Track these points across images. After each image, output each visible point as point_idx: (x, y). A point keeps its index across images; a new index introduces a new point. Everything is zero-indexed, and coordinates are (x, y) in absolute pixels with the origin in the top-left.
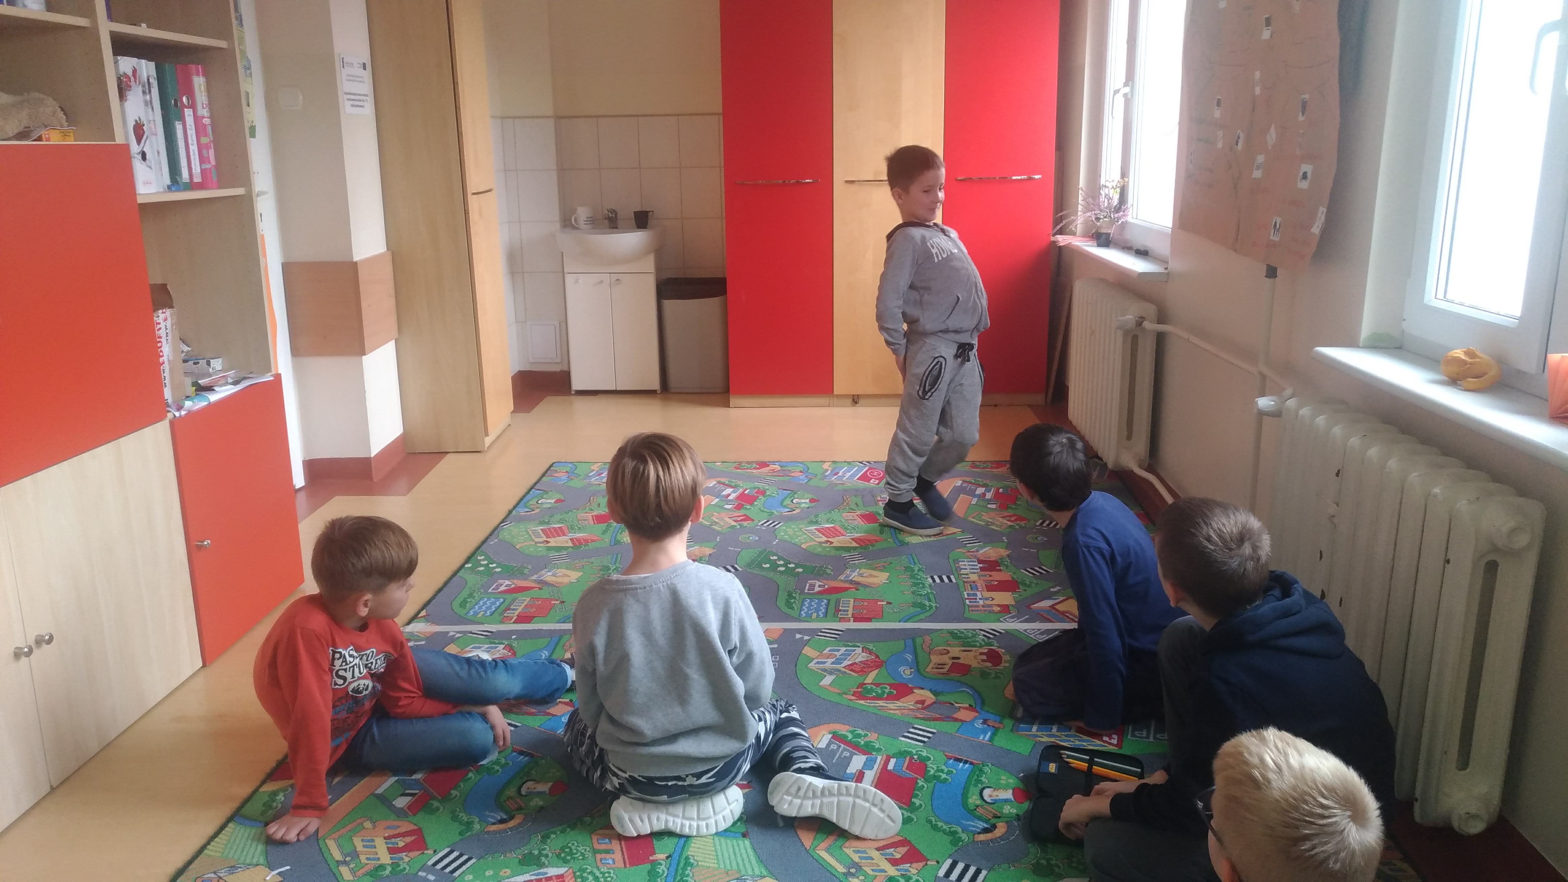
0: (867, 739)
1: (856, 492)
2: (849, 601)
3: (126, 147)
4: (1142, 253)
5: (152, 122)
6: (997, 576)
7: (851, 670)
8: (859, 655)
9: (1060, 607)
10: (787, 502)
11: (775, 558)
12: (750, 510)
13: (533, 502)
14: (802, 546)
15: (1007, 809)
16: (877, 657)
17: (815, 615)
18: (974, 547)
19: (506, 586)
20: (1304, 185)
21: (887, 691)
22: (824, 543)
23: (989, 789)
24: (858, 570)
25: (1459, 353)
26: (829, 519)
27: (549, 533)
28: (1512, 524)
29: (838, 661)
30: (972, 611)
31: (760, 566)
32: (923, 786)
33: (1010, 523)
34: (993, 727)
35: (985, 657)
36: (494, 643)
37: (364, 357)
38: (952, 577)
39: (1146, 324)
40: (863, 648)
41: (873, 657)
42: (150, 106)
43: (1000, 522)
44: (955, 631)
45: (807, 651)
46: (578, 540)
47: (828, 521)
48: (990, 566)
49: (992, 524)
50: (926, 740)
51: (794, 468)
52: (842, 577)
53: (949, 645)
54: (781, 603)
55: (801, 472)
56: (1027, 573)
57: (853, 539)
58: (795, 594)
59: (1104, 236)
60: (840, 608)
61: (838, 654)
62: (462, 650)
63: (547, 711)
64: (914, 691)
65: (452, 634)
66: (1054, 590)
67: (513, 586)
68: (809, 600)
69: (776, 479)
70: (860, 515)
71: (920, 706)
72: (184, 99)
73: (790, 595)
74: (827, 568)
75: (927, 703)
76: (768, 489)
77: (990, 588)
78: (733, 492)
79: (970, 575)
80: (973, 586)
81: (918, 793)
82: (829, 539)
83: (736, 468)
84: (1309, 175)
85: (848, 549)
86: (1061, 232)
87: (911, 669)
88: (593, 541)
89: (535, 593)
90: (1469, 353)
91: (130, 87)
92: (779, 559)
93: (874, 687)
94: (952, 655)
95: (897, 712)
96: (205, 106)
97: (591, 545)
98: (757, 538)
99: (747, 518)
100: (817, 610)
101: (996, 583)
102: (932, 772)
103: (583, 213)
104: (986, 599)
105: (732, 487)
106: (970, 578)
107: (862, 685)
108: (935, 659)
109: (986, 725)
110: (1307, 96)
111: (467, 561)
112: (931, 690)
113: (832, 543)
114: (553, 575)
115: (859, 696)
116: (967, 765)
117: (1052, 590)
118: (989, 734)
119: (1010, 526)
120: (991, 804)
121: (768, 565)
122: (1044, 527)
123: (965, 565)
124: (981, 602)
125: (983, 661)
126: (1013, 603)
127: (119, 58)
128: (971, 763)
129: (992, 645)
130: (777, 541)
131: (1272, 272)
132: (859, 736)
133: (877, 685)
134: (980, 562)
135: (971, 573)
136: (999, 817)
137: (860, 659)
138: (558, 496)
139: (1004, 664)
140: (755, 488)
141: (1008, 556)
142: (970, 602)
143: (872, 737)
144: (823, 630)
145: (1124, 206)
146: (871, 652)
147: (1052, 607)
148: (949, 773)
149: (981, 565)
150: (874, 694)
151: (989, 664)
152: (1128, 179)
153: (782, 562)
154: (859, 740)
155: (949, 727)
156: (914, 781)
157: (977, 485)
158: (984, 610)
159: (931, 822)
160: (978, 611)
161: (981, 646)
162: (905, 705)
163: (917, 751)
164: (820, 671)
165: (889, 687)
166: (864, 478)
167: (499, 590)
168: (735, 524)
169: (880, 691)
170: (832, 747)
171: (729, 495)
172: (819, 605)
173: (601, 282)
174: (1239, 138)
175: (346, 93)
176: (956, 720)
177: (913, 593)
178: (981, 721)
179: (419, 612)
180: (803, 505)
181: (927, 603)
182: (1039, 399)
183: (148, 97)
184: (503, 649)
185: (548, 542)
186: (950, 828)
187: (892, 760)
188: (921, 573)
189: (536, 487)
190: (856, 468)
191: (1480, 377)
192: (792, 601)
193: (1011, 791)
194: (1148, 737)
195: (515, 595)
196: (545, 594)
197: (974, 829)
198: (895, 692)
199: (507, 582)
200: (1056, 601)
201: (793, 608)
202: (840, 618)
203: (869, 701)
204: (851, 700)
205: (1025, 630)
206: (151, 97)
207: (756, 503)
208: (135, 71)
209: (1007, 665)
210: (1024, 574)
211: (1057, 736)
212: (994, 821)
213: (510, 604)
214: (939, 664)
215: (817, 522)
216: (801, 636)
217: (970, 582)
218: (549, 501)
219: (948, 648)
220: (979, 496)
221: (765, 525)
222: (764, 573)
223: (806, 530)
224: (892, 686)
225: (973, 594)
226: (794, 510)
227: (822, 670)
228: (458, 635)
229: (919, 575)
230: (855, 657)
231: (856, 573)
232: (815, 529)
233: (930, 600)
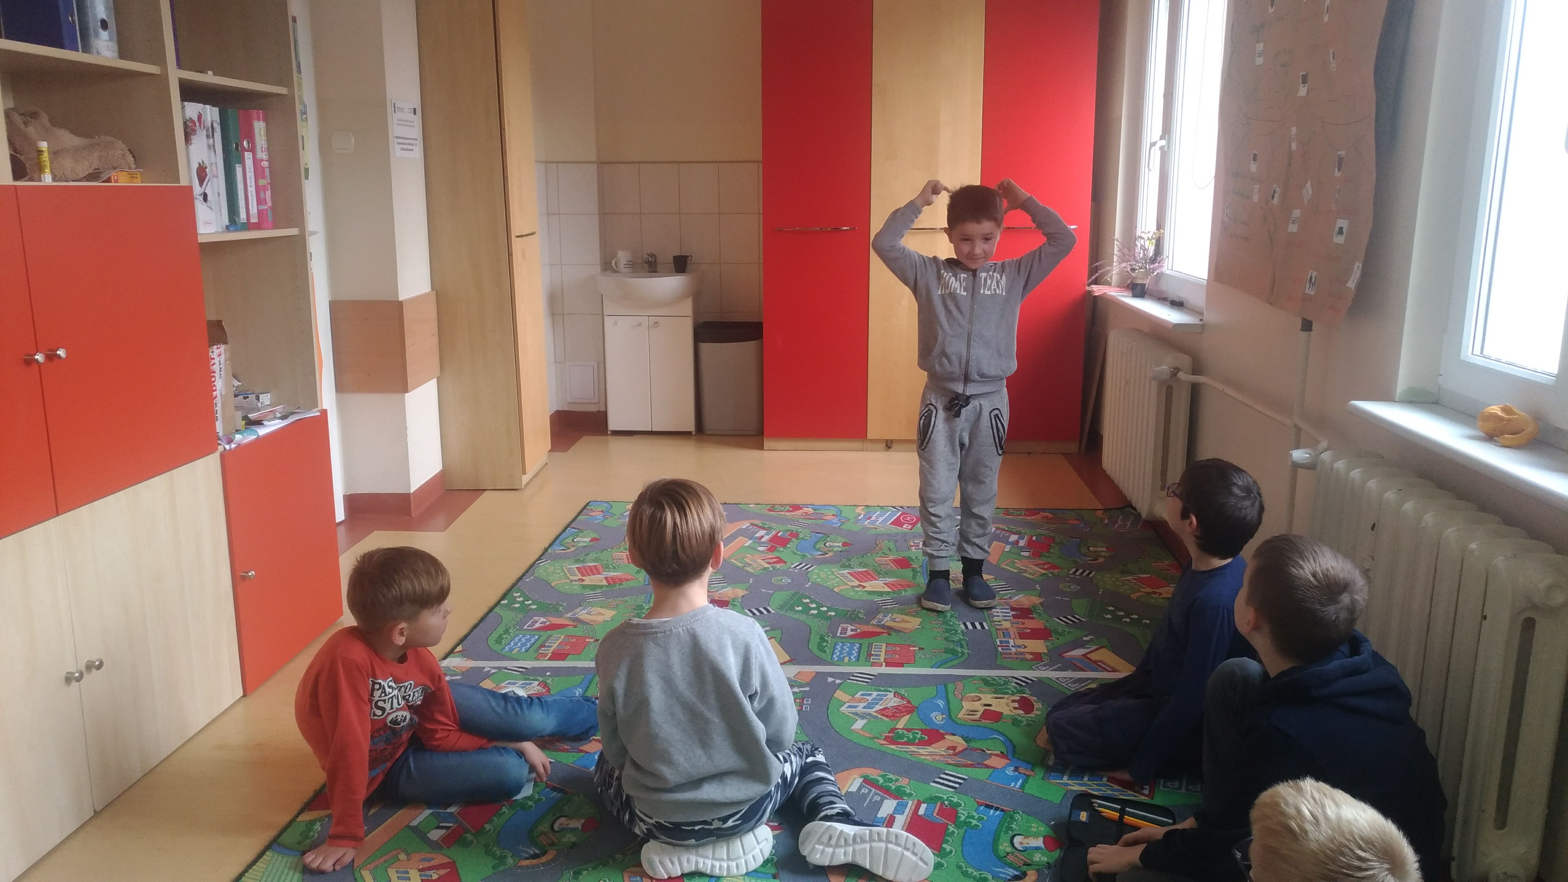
0: (898, 784)
1: (890, 536)
2: (882, 646)
3: (190, 189)
4: (1177, 304)
5: (214, 165)
6: (1030, 624)
7: (883, 715)
8: (892, 700)
9: (1093, 656)
10: (820, 545)
11: (807, 601)
12: (783, 553)
13: (569, 540)
14: (835, 590)
15: (1038, 857)
16: (909, 702)
17: (847, 659)
18: (1007, 594)
19: (541, 623)
20: (1339, 240)
21: (919, 736)
22: (856, 587)
23: (1019, 837)
24: (890, 615)
25: (1496, 409)
26: (861, 563)
27: (584, 571)
28: (1548, 581)
29: (870, 706)
30: (1005, 658)
31: (792, 608)
32: (954, 832)
33: (1043, 571)
34: (1024, 774)
35: (1016, 705)
36: (529, 679)
37: (406, 395)
38: (985, 624)
39: (1181, 375)
40: (894, 693)
41: (905, 702)
42: (212, 150)
43: (1033, 570)
44: (987, 678)
45: (839, 694)
46: (613, 579)
47: (860, 565)
48: (1022, 613)
49: (1025, 571)
50: (957, 786)
51: (828, 511)
52: (874, 622)
53: (981, 692)
54: (813, 645)
55: (834, 515)
56: (1059, 621)
57: (885, 584)
58: (828, 637)
59: (1139, 286)
60: (873, 653)
61: (870, 698)
62: (497, 685)
63: (581, 748)
64: (946, 737)
65: (487, 669)
66: (1087, 638)
67: (548, 623)
68: (841, 644)
69: (810, 522)
70: (893, 560)
71: (951, 752)
72: (245, 143)
73: (822, 639)
74: (860, 612)
75: (958, 750)
76: (801, 532)
77: (1023, 636)
78: (767, 534)
79: (1003, 623)
80: (1006, 633)
81: (948, 838)
82: (862, 584)
83: (770, 510)
84: (1344, 230)
85: (881, 594)
86: (1096, 282)
87: (942, 715)
88: (627, 580)
89: (570, 631)
90: (1506, 410)
91: (195, 131)
92: (812, 602)
93: (906, 732)
94: (983, 702)
95: (928, 757)
96: (264, 149)
97: (626, 585)
98: (790, 581)
99: (780, 561)
100: (850, 654)
101: (1029, 631)
102: (963, 818)
103: (623, 257)
104: (1019, 647)
105: (764, 529)
106: (1002, 625)
107: (893, 730)
108: (967, 705)
109: (1017, 773)
110: (1342, 153)
111: (503, 597)
112: (962, 737)
113: (864, 587)
114: (589, 613)
115: (891, 740)
116: (998, 812)
117: (1085, 639)
118: (1020, 781)
119: (1044, 574)
120: (1022, 851)
121: (800, 608)
122: (1077, 575)
123: (998, 612)
124: (1014, 650)
125: (1015, 708)
126: (1046, 651)
127: (186, 103)
128: (1002, 810)
129: (1024, 693)
130: (810, 583)
131: (1307, 326)
132: (890, 780)
133: (909, 730)
134: (1013, 609)
135: (1004, 620)
136: (1029, 865)
137: (892, 704)
138: (594, 535)
139: (1035, 712)
140: (788, 531)
141: (1041, 604)
142: (1002, 649)
143: (903, 782)
144: (855, 674)
145: (1160, 257)
146: (902, 698)
147: (1085, 655)
148: (980, 819)
149: (1014, 613)
150: (906, 739)
151: (1021, 712)
152: (1164, 230)
153: (814, 606)
154: (891, 784)
155: (981, 774)
156: (945, 827)
157: (1010, 532)
158: (1017, 658)
159: (960, 867)
160: (1010, 658)
161: (1013, 694)
162: (937, 750)
163: (948, 797)
164: (852, 715)
165: (920, 733)
166: (897, 523)
167: (534, 627)
168: (768, 566)
169: (911, 737)
170: (863, 791)
171: (762, 537)
172: (851, 649)
173: (640, 324)
174: (1275, 192)
175: (397, 137)
176: (988, 767)
177: (946, 639)
178: (1013, 768)
179: (456, 647)
180: (835, 549)
181: (959, 649)
182: (1073, 447)
183: (211, 141)
184: (538, 685)
185: (583, 580)
186: (980, 874)
187: (922, 805)
188: (953, 619)
189: (573, 525)
190: (889, 513)
191: (1519, 433)
192: (825, 644)
193: (1041, 839)
194: (1180, 788)
195: (549, 632)
196: (579, 631)
197: (1004, 876)
198: (926, 738)
199: (542, 619)
200: (1089, 650)
201: (825, 652)
202: (873, 662)
203: (900, 746)
204: (883, 744)
205: (1057, 679)
206: (214, 141)
207: (789, 546)
208: (200, 116)
209: (1038, 713)
210: (1057, 623)
211: (1089, 785)
212: (1024, 868)
213: (545, 641)
214: (970, 711)
215: (849, 566)
216: (833, 680)
217: (1003, 629)
218: (584, 540)
219: (981, 695)
220: (1012, 543)
221: (798, 568)
222: (796, 616)
223: (838, 574)
224: (923, 731)
225: (1006, 641)
226: (827, 554)
227: (853, 714)
228: (493, 671)
229: (951, 621)
230: (887, 702)
231: (888, 618)
232: (848, 573)
233: (962, 646)
